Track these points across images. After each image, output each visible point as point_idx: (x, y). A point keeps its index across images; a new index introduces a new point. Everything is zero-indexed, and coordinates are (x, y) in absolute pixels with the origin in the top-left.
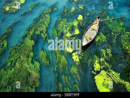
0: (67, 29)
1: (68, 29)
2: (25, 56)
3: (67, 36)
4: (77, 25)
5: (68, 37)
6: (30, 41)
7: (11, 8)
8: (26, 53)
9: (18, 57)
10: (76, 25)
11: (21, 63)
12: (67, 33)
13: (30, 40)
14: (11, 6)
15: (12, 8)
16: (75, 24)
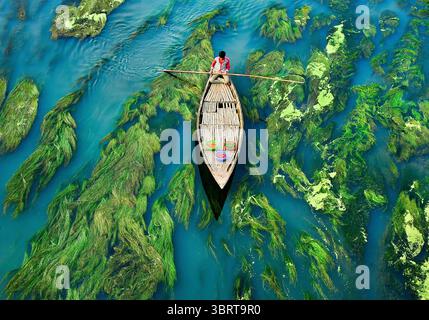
0: (283, 91)
1: (290, 89)
2: (128, 190)
3: (282, 116)
4: (325, 74)
5: (288, 120)
6: (146, 136)
7: (82, 21)
8: (130, 181)
9: (105, 191)
10: (320, 75)
11: (113, 215)
12: (283, 105)
13: (146, 131)
14: (82, 13)
15: (86, 20)
16: (318, 69)
